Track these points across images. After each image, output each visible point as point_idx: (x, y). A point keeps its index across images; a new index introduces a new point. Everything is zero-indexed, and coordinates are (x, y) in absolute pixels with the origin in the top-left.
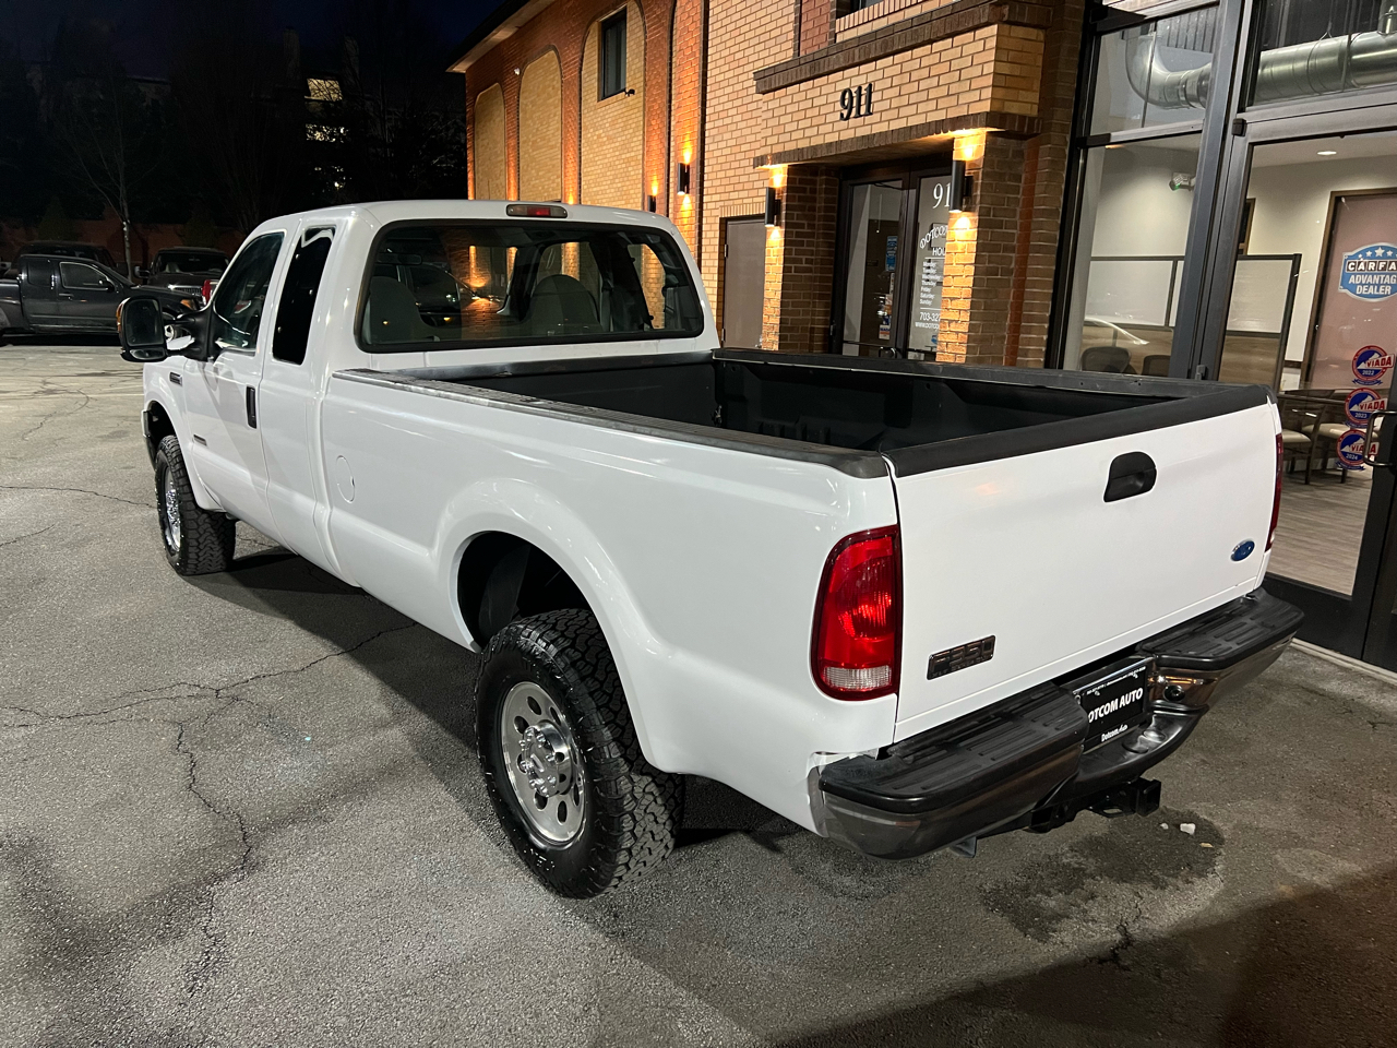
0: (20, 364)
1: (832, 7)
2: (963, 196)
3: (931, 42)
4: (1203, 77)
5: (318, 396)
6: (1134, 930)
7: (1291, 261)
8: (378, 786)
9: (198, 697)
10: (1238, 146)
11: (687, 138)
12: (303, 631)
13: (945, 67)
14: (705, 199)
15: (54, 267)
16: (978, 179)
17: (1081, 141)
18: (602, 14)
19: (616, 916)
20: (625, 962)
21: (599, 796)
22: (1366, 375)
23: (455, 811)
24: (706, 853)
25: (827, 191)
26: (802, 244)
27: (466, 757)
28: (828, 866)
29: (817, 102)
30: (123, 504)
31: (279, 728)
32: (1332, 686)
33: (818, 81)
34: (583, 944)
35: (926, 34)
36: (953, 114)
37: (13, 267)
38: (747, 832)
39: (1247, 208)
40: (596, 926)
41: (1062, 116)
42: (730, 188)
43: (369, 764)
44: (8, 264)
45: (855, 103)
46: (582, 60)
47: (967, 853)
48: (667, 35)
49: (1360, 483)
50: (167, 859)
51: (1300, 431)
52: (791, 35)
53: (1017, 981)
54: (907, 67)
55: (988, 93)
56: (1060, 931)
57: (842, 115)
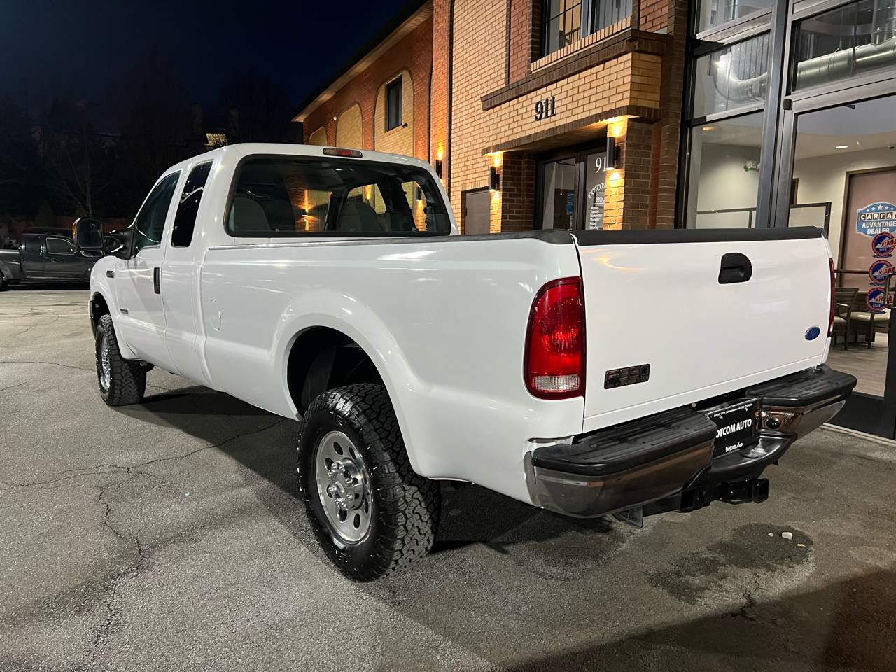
0: (18, 300)
1: (529, 56)
2: (615, 160)
3: (590, 67)
4: (761, 82)
5: (199, 264)
6: (756, 596)
7: (825, 207)
8: (233, 520)
9: (115, 472)
10: (788, 117)
11: (440, 144)
12: (188, 435)
13: (600, 82)
14: (452, 181)
15: (42, 241)
16: (623, 148)
17: (689, 123)
18: (387, 80)
19: (394, 592)
20: (400, 620)
21: (382, 501)
22: (881, 252)
23: (285, 533)
24: (456, 555)
25: (528, 168)
26: (513, 201)
27: (294, 503)
28: (541, 561)
29: (520, 112)
30: (76, 370)
31: (168, 489)
32: (876, 455)
33: (521, 99)
34: (371, 610)
35: (588, 62)
36: (606, 109)
37: (17, 243)
38: (484, 542)
39: (794, 184)
40: (380, 599)
41: (675, 108)
42: (468, 172)
43: (228, 508)
44: (14, 241)
45: (544, 110)
46: (375, 109)
47: (637, 525)
48: (427, 89)
49: (880, 348)
50: (85, 565)
51: (839, 316)
52: (504, 76)
53: (676, 628)
54: (576, 84)
55: (627, 94)
56: (704, 598)
57: (536, 117)
